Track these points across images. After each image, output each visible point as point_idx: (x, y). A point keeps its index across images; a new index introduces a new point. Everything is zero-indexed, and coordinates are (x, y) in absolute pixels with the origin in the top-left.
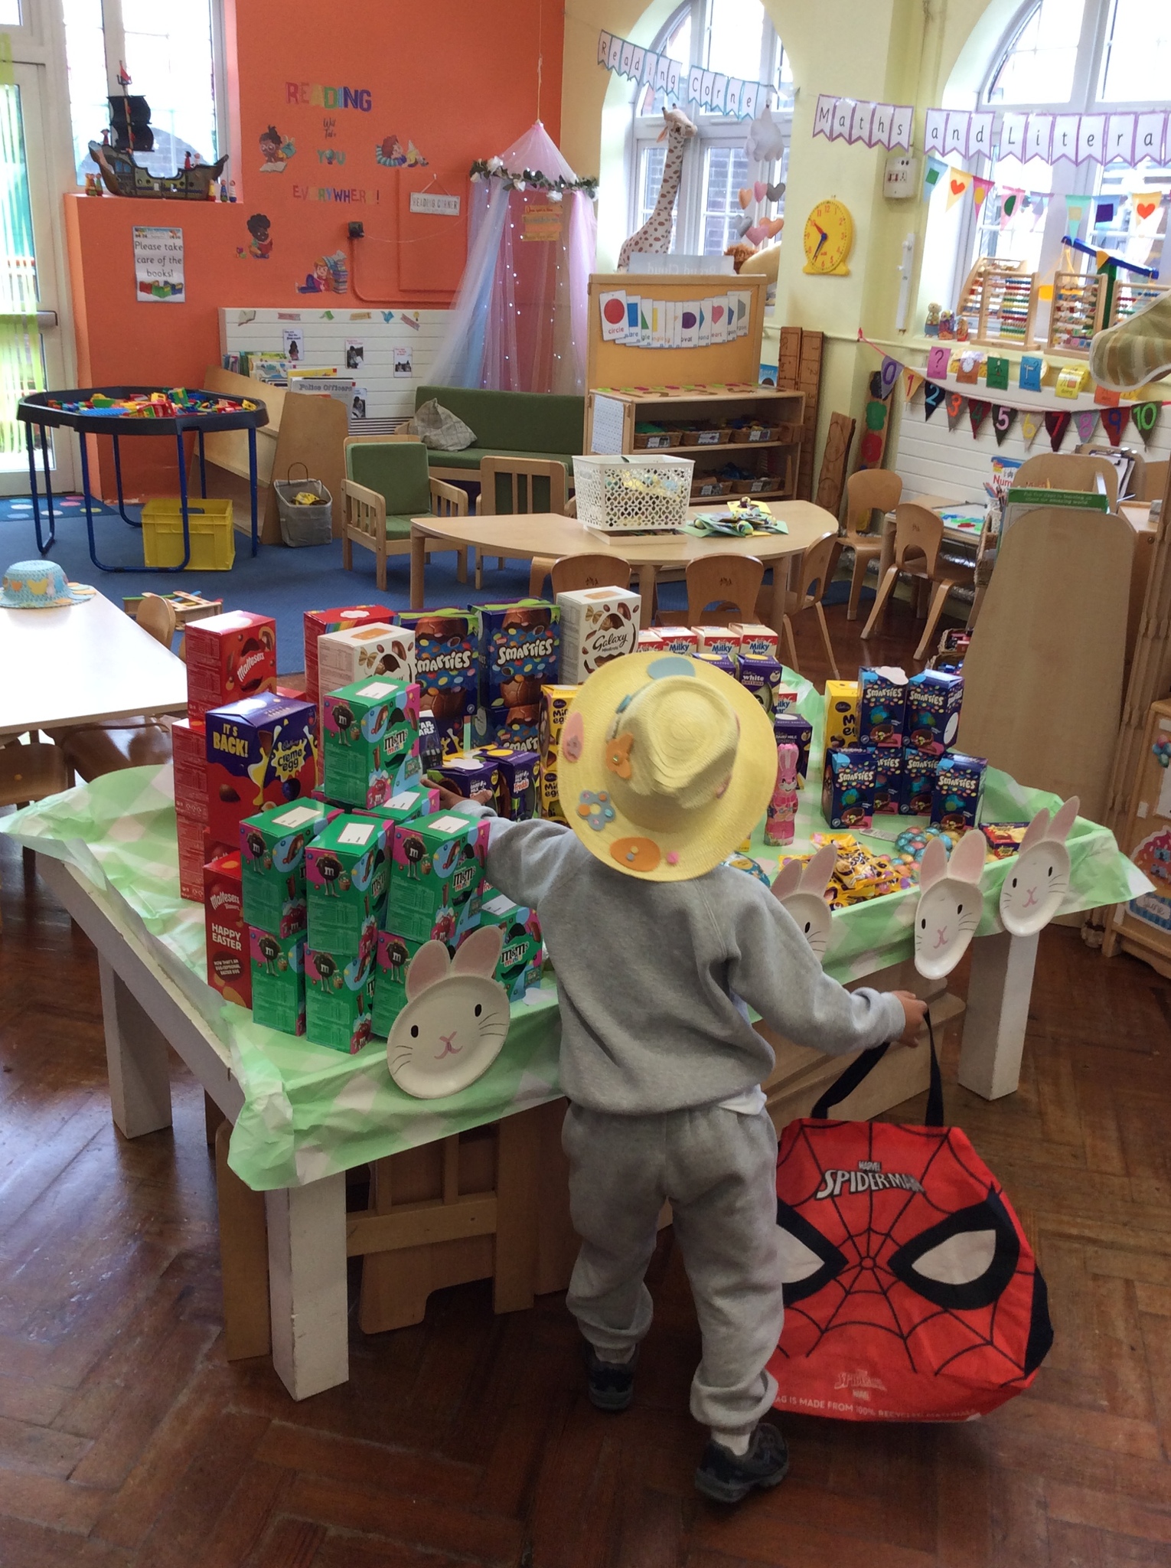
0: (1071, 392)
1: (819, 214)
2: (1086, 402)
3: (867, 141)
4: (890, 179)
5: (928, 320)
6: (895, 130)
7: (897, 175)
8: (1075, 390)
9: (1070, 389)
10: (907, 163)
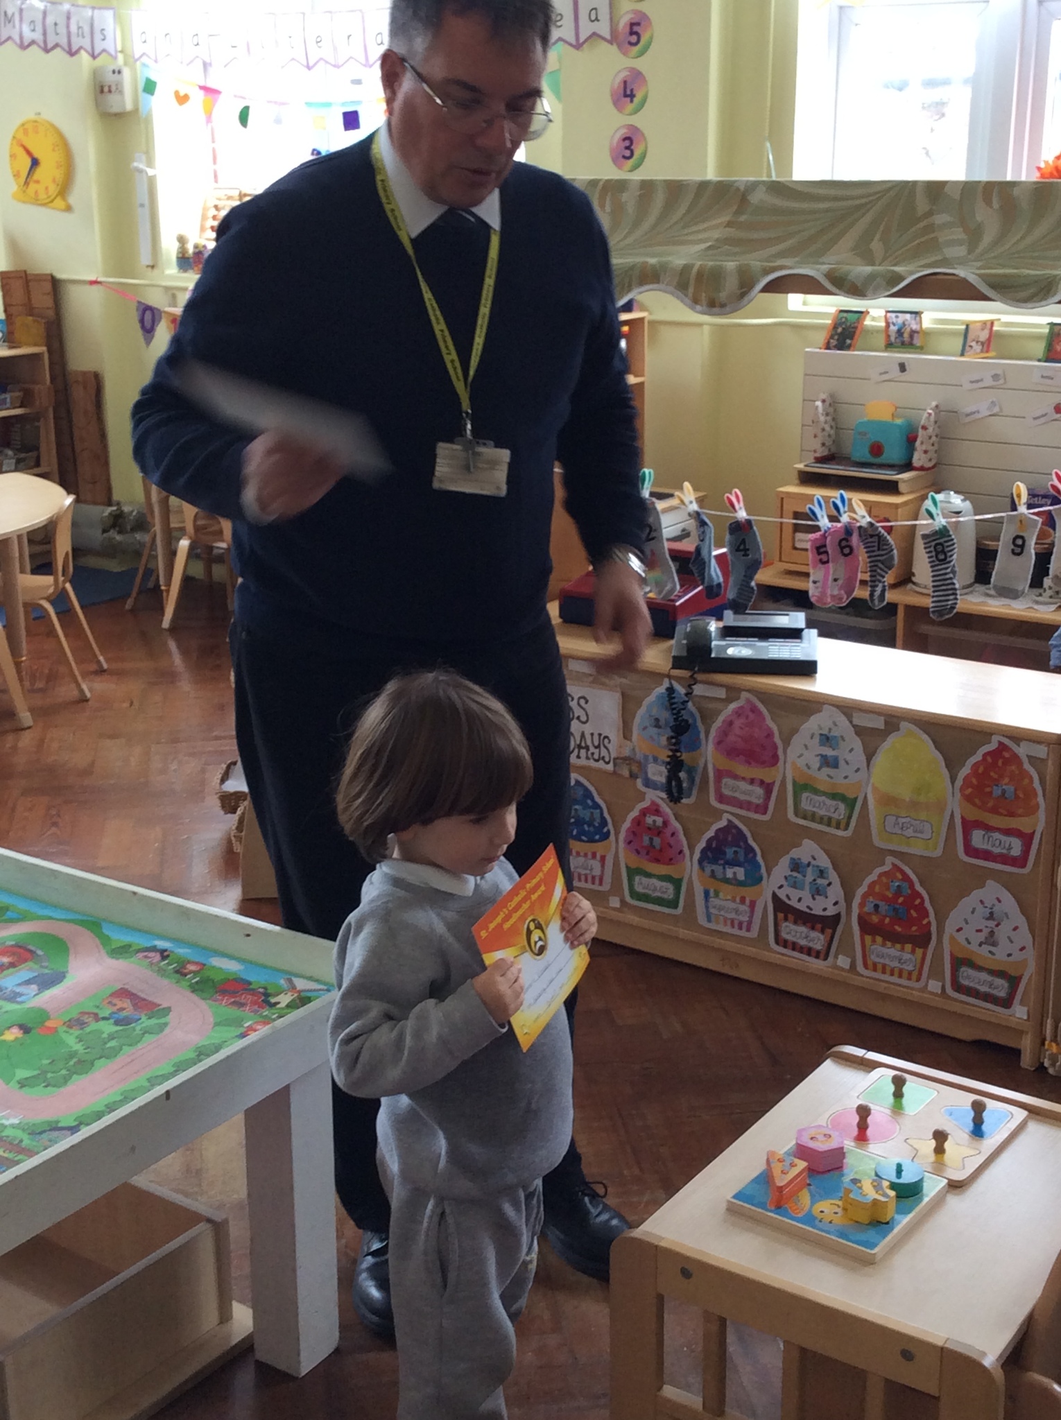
1: (26, 132)
3: (66, 48)
4: (102, 91)
5: (178, 253)
6: (98, 36)
7: (110, 87)
10: (119, 72)
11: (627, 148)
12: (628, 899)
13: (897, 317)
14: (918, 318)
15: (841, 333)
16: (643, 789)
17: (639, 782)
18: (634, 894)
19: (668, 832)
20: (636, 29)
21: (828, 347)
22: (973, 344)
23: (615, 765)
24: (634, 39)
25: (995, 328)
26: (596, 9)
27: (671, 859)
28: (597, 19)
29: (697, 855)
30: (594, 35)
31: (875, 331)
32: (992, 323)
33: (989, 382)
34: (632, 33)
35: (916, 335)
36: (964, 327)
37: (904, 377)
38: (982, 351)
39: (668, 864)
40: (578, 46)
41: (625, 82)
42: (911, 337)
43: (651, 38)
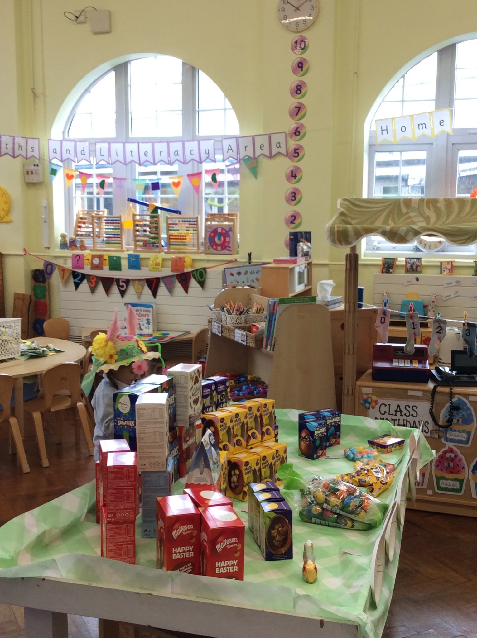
0: (158, 269)
2: (167, 272)
3: (12, 154)
4: (28, 174)
5: (61, 242)
7: (32, 172)
8: (160, 267)
9: (157, 267)
10: (37, 166)
11: (293, 196)
12: (437, 491)
13: (410, 260)
14: (419, 261)
15: (387, 267)
16: (445, 442)
17: (443, 440)
18: (439, 488)
19: (457, 460)
20: (297, 151)
21: (382, 272)
22: (445, 270)
23: (431, 433)
24: (296, 155)
25: (453, 264)
26: (279, 143)
27: (459, 471)
28: (280, 147)
29: (471, 468)
30: (279, 153)
31: (401, 266)
32: (452, 262)
33: (454, 284)
34: (295, 152)
35: (418, 267)
36: (439, 264)
37: (418, 283)
38: (449, 272)
39: (457, 473)
40: (271, 157)
41: (292, 171)
42: (417, 268)
43: (304, 154)
